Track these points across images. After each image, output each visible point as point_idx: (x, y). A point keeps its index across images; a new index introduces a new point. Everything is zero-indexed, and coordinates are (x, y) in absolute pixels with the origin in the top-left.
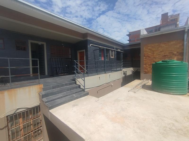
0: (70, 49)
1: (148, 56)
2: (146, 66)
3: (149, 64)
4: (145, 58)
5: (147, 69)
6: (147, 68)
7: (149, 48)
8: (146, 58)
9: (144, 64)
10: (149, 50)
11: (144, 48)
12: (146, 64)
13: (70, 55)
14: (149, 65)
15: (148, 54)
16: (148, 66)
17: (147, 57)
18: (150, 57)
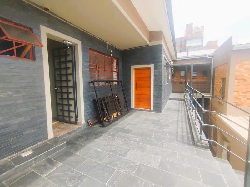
0: (115, 61)
1: (243, 80)
2: (239, 94)
3: (244, 91)
4: (237, 81)
5: (240, 99)
6: (240, 97)
7: (245, 66)
8: (238, 83)
9: (235, 91)
10: (245, 69)
11: (237, 66)
12: (238, 91)
13: (115, 74)
14: (243, 93)
15: (243, 75)
16: (241, 94)
17: (241, 80)
18: (247, 81)
